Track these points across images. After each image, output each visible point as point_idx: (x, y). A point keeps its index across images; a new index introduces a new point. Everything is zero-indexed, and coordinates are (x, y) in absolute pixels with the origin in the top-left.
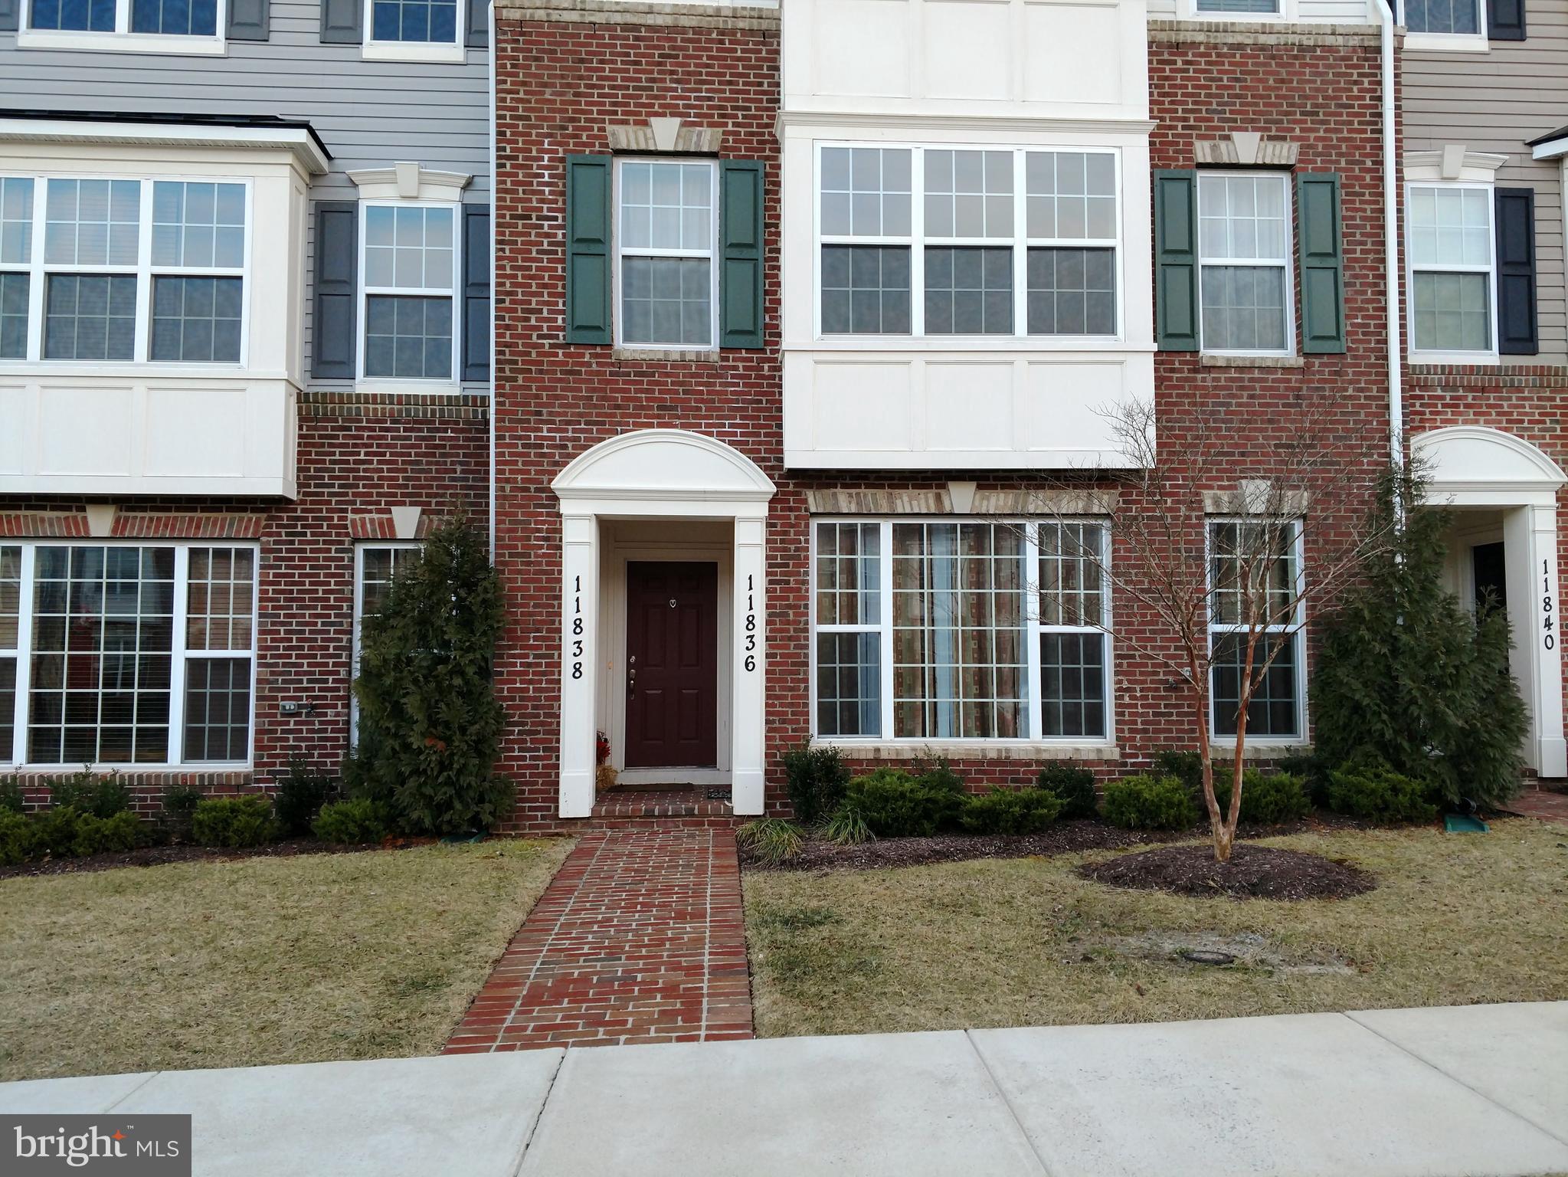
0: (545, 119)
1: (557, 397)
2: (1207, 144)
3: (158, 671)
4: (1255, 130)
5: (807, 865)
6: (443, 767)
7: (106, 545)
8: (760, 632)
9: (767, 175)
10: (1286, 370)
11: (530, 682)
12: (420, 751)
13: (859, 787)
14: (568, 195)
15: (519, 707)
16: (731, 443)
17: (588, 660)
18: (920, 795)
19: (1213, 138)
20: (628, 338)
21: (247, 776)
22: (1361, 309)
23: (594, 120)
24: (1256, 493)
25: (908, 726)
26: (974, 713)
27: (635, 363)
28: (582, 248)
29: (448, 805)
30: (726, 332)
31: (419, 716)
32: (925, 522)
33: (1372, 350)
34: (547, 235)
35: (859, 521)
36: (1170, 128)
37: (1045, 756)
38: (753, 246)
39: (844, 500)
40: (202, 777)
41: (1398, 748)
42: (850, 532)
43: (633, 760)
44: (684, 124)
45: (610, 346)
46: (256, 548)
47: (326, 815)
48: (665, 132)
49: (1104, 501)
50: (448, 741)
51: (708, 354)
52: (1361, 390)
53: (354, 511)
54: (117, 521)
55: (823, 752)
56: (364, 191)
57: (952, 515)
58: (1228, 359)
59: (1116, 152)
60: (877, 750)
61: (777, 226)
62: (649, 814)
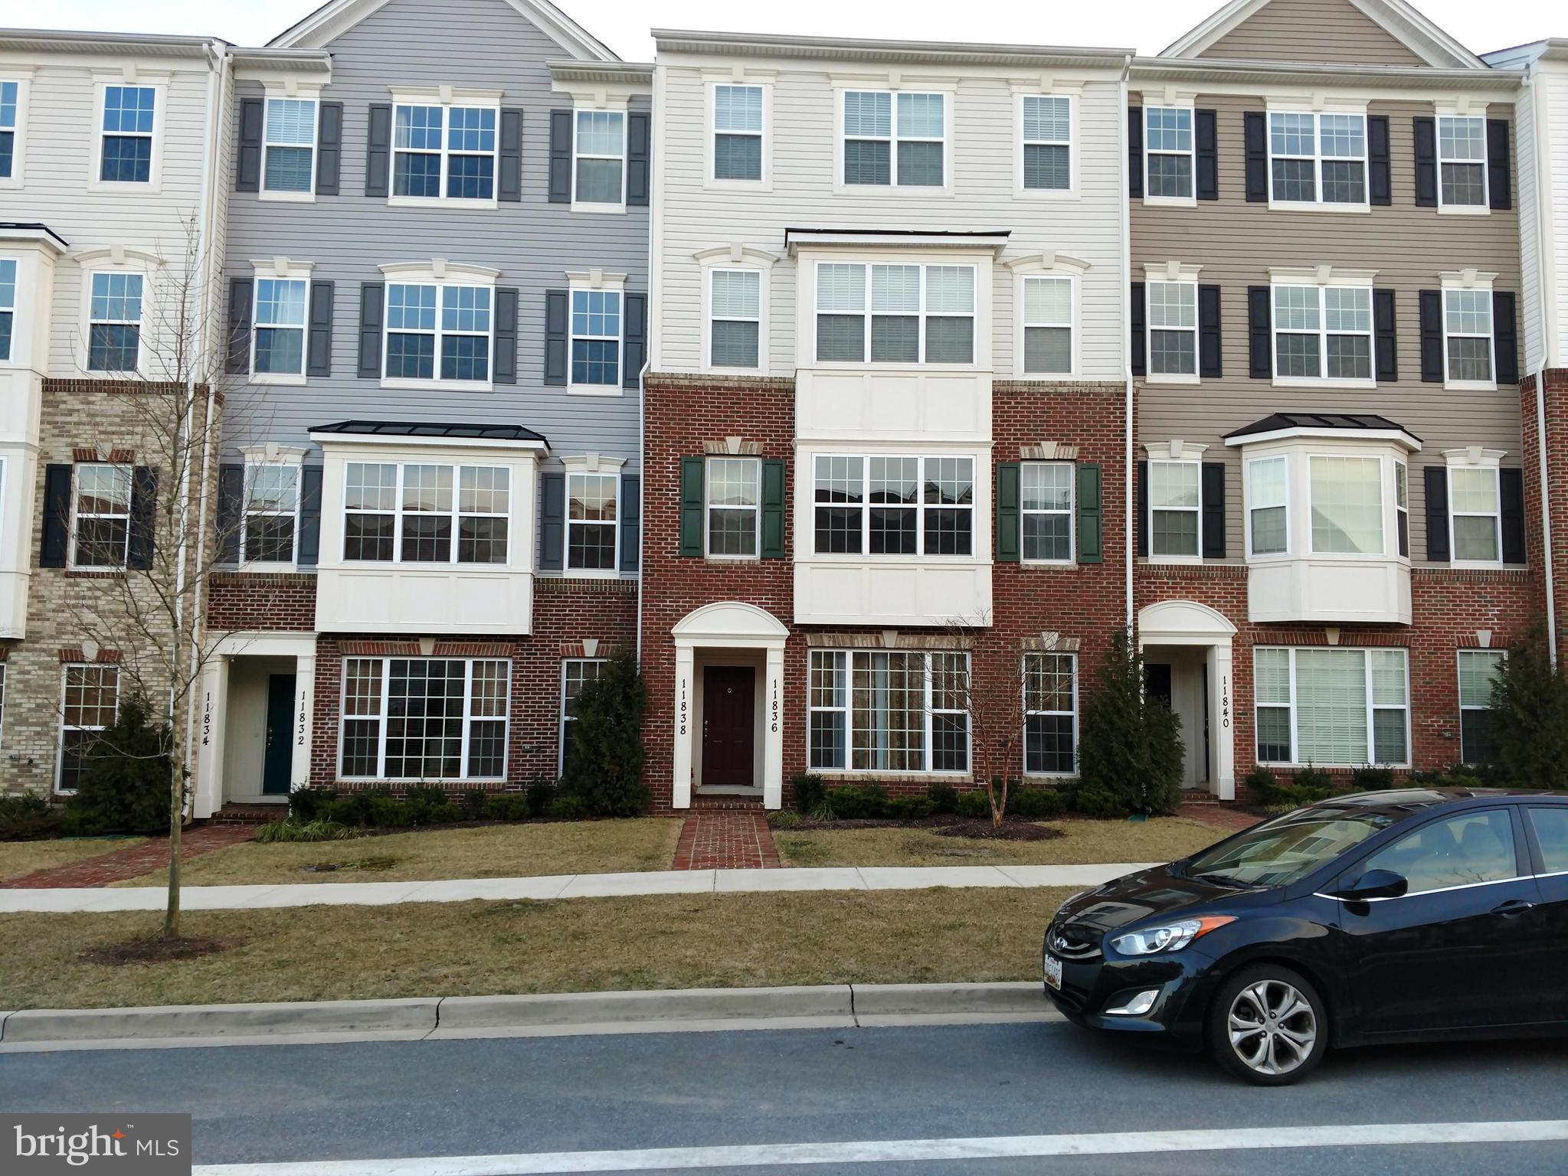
0: (670, 437)
1: (675, 584)
2: (1027, 448)
3: (456, 728)
4: (1054, 440)
5: (802, 829)
6: (618, 779)
7: (428, 659)
8: (780, 711)
9: (787, 467)
10: (1068, 572)
11: (658, 736)
12: (608, 771)
13: (831, 794)
14: (682, 477)
15: (652, 749)
16: (766, 608)
17: (689, 724)
18: (862, 798)
19: (1030, 444)
20: (712, 552)
21: (504, 785)
22: (1111, 539)
23: (696, 438)
24: (1050, 640)
25: (861, 763)
26: (897, 757)
27: (716, 566)
28: (688, 506)
29: (620, 799)
30: (763, 550)
31: (608, 754)
32: (870, 651)
33: (1118, 561)
34: (671, 499)
35: (835, 651)
36: (1007, 439)
37: (933, 780)
38: (780, 504)
39: (826, 639)
40: (480, 785)
41: (1111, 779)
42: (829, 655)
43: (705, 782)
44: (743, 440)
45: (703, 557)
46: (510, 662)
47: (558, 804)
48: (734, 444)
49: (966, 642)
50: (621, 766)
51: (754, 561)
52: (1111, 583)
53: (563, 642)
54: (436, 646)
55: (813, 776)
56: (568, 467)
57: (885, 648)
58: (1036, 566)
59: (973, 457)
60: (843, 776)
61: (792, 494)
62: (720, 808)
